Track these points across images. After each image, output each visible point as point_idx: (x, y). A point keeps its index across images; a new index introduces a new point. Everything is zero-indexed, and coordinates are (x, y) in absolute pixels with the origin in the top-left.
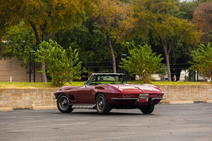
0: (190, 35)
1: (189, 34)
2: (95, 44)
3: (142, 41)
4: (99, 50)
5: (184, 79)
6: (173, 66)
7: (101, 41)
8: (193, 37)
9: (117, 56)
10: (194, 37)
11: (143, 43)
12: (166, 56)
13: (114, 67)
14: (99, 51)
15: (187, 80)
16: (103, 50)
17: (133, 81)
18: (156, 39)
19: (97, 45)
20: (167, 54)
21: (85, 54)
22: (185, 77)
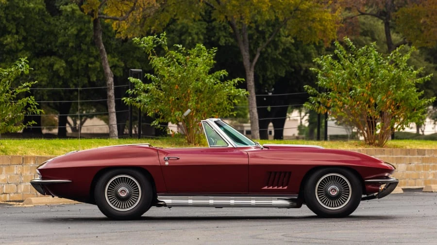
0: (313, 20)
1: (310, 18)
2: (68, 42)
3: (190, 35)
4: (77, 57)
5: (296, 132)
6: (265, 99)
7: (83, 33)
8: (321, 26)
9: (122, 72)
10: (324, 26)
11: (193, 39)
12: (247, 74)
13: (110, 102)
14: (75, 58)
15: (304, 136)
16: (86, 56)
17: (158, 139)
18: (222, 29)
19: (71, 44)
20: (250, 67)
21: (41, 65)
22: (300, 128)
